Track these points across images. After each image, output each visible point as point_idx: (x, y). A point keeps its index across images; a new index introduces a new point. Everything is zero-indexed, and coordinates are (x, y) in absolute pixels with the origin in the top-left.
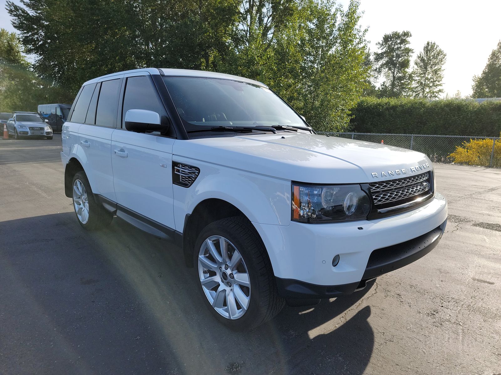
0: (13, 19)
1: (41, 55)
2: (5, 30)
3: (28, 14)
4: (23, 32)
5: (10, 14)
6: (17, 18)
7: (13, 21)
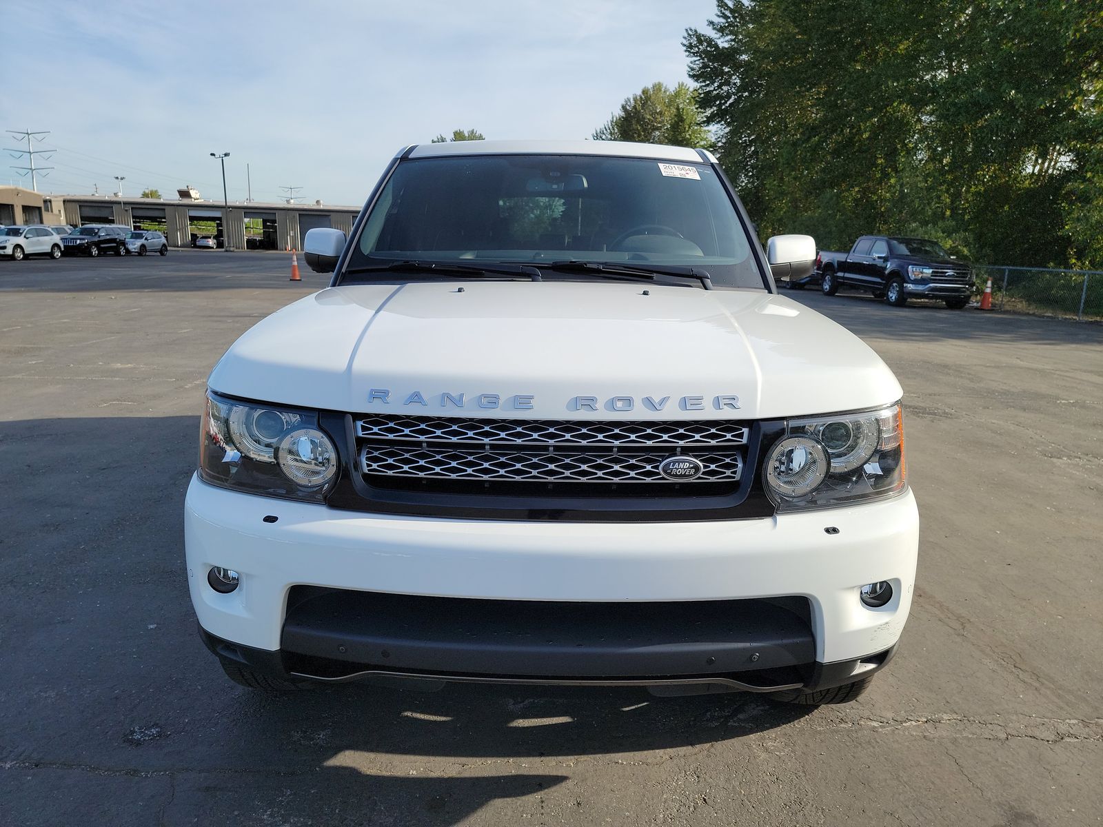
0: (691, 62)
1: (728, 124)
2: (685, 85)
3: (716, 46)
4: (704, 84)
5: (687, 53)
6: (699, 58)
7: (692, 65)
